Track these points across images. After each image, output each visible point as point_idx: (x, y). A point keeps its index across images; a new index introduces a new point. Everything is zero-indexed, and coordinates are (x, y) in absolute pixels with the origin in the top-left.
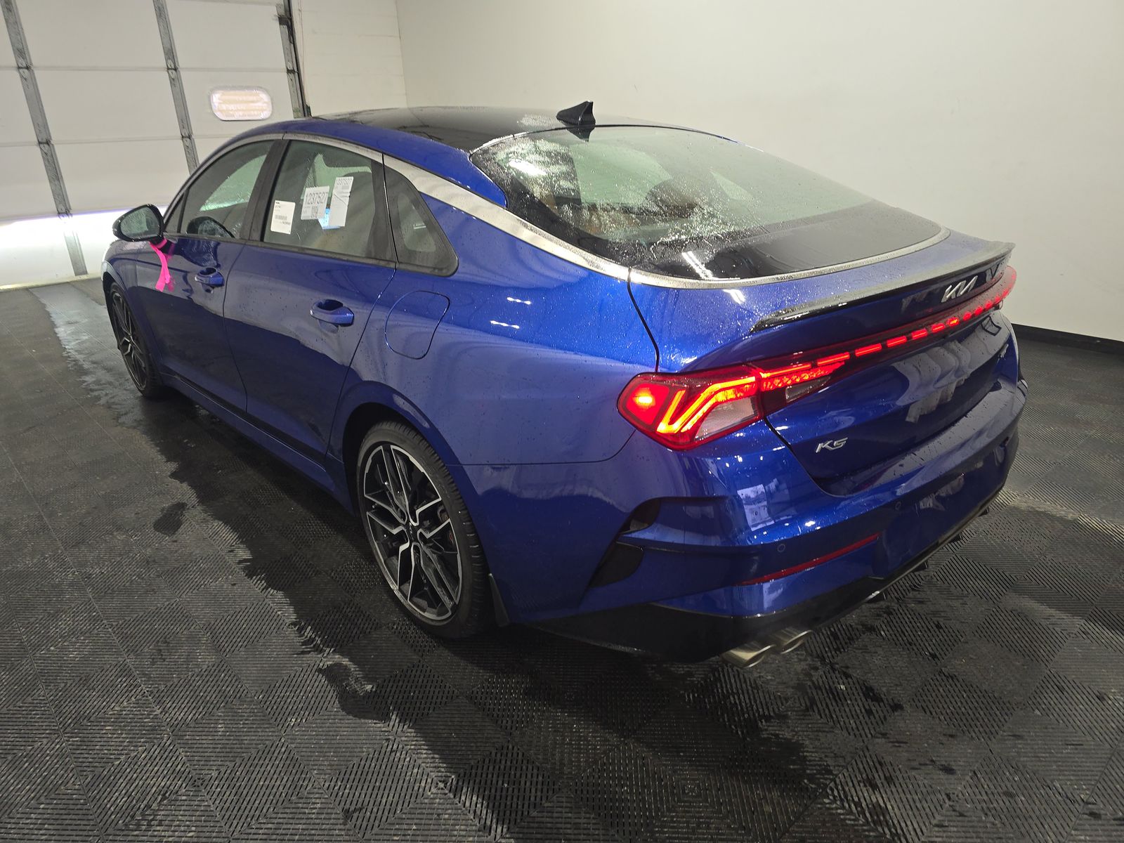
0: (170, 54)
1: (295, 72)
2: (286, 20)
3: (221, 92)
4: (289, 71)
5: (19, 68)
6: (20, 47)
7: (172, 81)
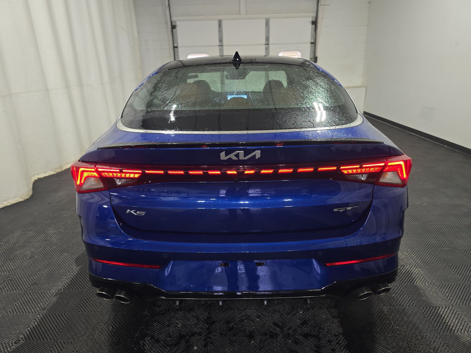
0: (267, 39)
1: (314, 44)
2: (315, 23)
3: (282, 52)
4: (312, 43)
5: (219, 46)
6: (221, 39)
7: (266, 48)
